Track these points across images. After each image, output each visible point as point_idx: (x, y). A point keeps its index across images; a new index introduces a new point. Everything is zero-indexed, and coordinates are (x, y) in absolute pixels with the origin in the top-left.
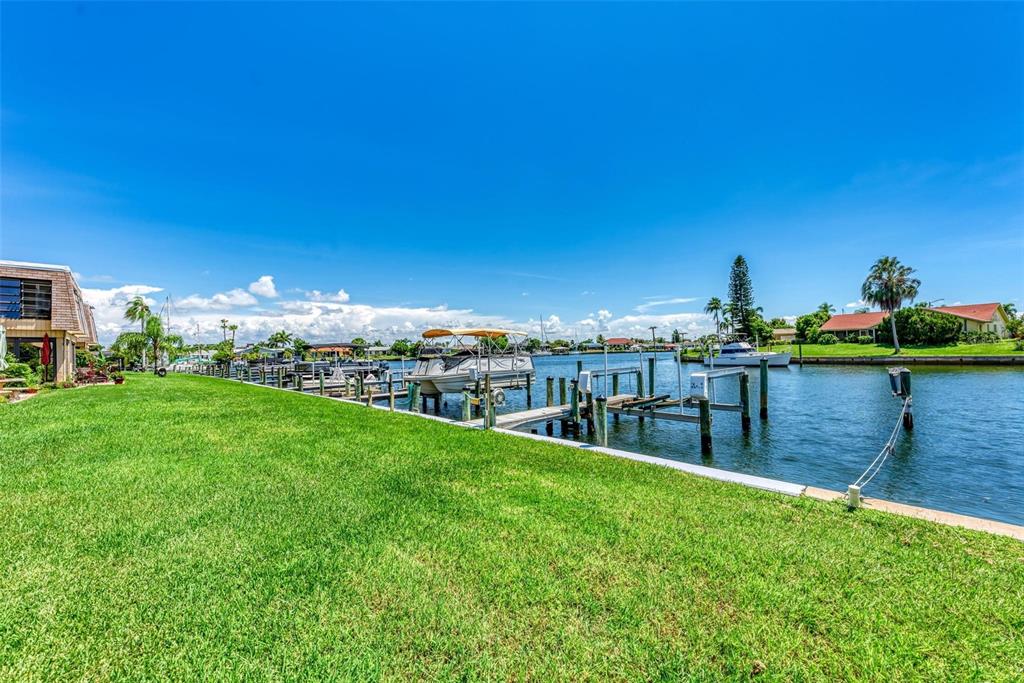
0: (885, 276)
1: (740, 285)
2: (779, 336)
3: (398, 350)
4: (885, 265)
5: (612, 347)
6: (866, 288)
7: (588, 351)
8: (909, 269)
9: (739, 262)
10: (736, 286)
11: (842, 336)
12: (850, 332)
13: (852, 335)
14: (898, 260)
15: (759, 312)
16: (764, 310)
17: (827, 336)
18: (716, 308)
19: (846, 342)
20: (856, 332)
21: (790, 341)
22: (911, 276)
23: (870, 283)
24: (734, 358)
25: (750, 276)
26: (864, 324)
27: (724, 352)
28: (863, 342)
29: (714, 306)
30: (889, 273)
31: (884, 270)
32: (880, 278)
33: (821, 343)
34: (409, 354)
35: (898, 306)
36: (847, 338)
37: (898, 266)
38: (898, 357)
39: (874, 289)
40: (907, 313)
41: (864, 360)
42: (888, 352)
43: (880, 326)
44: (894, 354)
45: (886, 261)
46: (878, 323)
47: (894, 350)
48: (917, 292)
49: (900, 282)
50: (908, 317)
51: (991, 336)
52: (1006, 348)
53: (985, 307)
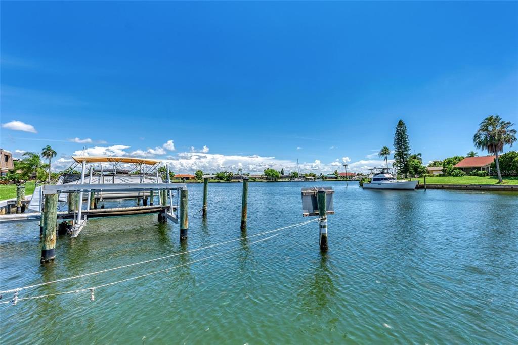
0: (490, 128)
1: (401, 139)
2: (432, 171)
3: (220, 177)
4: (491, 121)
5: (342, 177)
6: (476, 137)
7: (328, 180)
8: (508, 123)
9: (401, 124)
10: (398, 139)
11: (468, 171)
12: (474, 168)
13: (475, 171)
14: (500, 117)
15: (419, 156)
16: (422, 155)
17: (457, 171)
18: (386, 153)
19: (471, 175)
20: (479, 169)
21: (438, 174)
22: (510, 128)
23: (480, 134)
24: (380, 184)
25: (408, 133)
26: (483, 163)
27: (375, 180)
28: (481, 175)
29: (385, 152)
30: (493, 126)
31: (490, 125)
32: (487, 130)
33: (454, 176)
34: (225, 179)
35: (501, 150)
36: (472, 173)
37: (500, 121)
38: (501, 185)
39: (483, 138)
40: (510, 155)
41: (475, 187)
42: (493, 182)
43: (492, 164)
44: (498, 183)
45: (491, 118)
46: (491, 162)
47: (497, 181)
48: (515, 139)
49: (501, 132)
50: (512, 158)
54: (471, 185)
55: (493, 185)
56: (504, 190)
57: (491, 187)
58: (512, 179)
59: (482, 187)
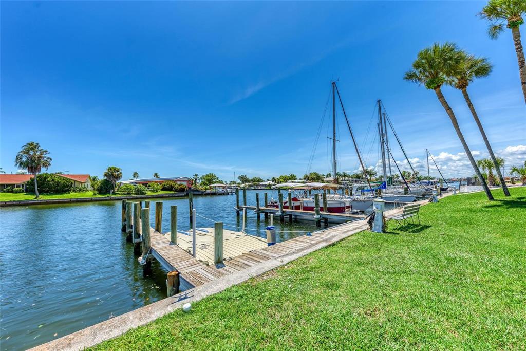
4: (32, 147)
6: (18, 158)
8: (46, 151)
12: (8, 185)
13: (9, 188)
14: (40, 145)
19: (4, 192)
20: (13, 186)
22: (47, 156)
23: (21, 156)
26: (18, 181)
28: (17, 192)
30: (34, 151)
31: (31, 149)
32: (28, 153)
35: (39, 171)
36: (5, 190)
37: (40, 148)
38: (38, 200)
39: (24, 159)
40: (44, 176)
41: (14, 203)
42: (31, 198)
43: (28, 182)
44: (35, 198)
45: (32, 144)
46: (27, 180)
47: (35, 196)
48: (50, 165)
49: (40, 157)
50: (45, 178)
51: (85, 189)
52: (90, 194)
53: (84, 176)
54: (11, 201)
55: (32, 200)
56: (40, 203)
57: (29, 202)
58: (45, 195)
59: (22, 203)
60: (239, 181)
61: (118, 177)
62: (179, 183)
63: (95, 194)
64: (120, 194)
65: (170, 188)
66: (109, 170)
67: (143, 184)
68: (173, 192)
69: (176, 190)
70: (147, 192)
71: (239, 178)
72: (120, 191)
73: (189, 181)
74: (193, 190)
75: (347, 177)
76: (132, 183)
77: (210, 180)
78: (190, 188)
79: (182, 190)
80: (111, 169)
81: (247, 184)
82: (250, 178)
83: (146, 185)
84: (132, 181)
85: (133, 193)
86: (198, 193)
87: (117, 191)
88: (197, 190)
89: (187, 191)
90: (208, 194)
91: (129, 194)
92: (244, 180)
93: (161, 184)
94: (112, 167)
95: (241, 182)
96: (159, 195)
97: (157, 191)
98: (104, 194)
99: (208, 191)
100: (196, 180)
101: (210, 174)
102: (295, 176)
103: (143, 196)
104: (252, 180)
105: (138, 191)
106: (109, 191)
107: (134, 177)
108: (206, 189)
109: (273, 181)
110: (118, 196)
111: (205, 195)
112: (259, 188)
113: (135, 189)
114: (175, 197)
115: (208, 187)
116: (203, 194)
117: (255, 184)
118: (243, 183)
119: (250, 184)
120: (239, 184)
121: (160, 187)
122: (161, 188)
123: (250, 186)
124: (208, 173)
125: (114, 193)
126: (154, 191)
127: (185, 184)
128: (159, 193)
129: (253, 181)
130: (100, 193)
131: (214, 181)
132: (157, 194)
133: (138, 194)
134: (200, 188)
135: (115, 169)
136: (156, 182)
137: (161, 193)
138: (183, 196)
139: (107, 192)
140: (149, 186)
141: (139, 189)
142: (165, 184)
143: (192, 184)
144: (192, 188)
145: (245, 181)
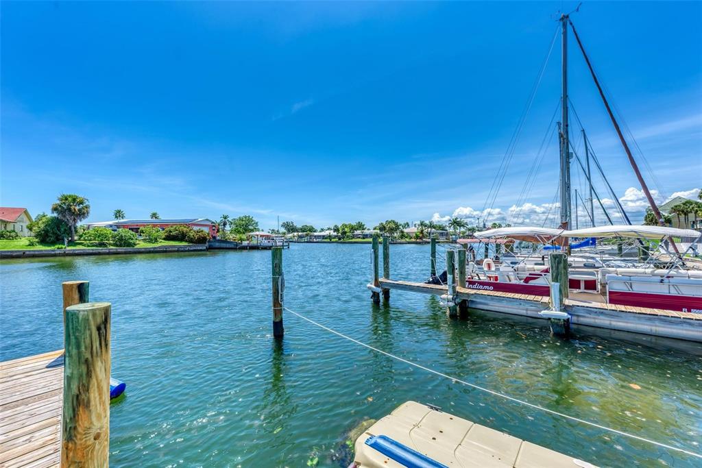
51: (13, 234)
52: (22, 243)
53: (14, 211)
60: (283, 230)
61: (82, 214)
62: (196, 228)
63: (31, 244)
64: (84, 245)
65: (181, 237)
66: (62, 200)
67: (130, 229)
68: (186, 244)
69: (191, 241)
70: (138, 242)
71: (282, 226)
72: (85, 240)
73: (213, 226)
74: (220, 241)
75: (434, 228)
76: (111, 226)
77: (246, 225)
78: (214, 238)
79: (202, 240)
80: (66, 199)
81: (296, 234)
82: (299, 226)
83: (136, 230)
84: (111, 223)
85: (110, 244)
86: (228, 245)
87: (79, 239)
88: (226, 241)
89: (209, 242)
90: (244, 248)
91: (102, 245)
92: (290, 228)
93: (163, 229)
94: (70, 196)
95: (285, 231)
96: (159, 247)
97: (156, 240)
98: (53, 243)
99: (245, 243)
100: (225, 224)
101: (246, 217)
102: (363, 226)
103: (129, 249)
104: (301, 229)
105: (121, 239)
106: (63, 240)
107: (116, 217)
108: (241, 240)
109: (335, 230)
110: (81, 247)
111: (240, 248)
112: (315, 240)
113: (114, 237)
114: (189, 251)
115: (244, 237)
116: (237, 247)
117: (307, 235)
118: (289, 231)
119: (300, 234)
120: (284, 233)
121: (163, 234)
122: (164, 236)
123: (300, 237)
124: (242, 216)
125: (71, 243)
126: (150, 241)
127: (206, 230)
128: (159, 245)
129: (303, 230)
130: (43, 241)
131: (250, 227)
132: (156, 245)
133: (121, 246)
134: (231, 237)
135: (74, 200)
136: (154, 226)
137: (163, 244)
138: (204, 250)
139: (59, 240)
140: (142, 232)
141: (122, 236)
142: (172, 229)
143: (218, 231)
144: (218, 238)
145: (292, 230)
